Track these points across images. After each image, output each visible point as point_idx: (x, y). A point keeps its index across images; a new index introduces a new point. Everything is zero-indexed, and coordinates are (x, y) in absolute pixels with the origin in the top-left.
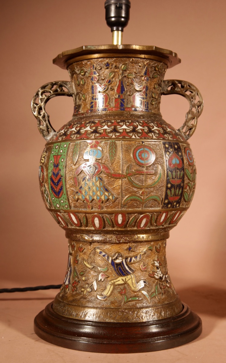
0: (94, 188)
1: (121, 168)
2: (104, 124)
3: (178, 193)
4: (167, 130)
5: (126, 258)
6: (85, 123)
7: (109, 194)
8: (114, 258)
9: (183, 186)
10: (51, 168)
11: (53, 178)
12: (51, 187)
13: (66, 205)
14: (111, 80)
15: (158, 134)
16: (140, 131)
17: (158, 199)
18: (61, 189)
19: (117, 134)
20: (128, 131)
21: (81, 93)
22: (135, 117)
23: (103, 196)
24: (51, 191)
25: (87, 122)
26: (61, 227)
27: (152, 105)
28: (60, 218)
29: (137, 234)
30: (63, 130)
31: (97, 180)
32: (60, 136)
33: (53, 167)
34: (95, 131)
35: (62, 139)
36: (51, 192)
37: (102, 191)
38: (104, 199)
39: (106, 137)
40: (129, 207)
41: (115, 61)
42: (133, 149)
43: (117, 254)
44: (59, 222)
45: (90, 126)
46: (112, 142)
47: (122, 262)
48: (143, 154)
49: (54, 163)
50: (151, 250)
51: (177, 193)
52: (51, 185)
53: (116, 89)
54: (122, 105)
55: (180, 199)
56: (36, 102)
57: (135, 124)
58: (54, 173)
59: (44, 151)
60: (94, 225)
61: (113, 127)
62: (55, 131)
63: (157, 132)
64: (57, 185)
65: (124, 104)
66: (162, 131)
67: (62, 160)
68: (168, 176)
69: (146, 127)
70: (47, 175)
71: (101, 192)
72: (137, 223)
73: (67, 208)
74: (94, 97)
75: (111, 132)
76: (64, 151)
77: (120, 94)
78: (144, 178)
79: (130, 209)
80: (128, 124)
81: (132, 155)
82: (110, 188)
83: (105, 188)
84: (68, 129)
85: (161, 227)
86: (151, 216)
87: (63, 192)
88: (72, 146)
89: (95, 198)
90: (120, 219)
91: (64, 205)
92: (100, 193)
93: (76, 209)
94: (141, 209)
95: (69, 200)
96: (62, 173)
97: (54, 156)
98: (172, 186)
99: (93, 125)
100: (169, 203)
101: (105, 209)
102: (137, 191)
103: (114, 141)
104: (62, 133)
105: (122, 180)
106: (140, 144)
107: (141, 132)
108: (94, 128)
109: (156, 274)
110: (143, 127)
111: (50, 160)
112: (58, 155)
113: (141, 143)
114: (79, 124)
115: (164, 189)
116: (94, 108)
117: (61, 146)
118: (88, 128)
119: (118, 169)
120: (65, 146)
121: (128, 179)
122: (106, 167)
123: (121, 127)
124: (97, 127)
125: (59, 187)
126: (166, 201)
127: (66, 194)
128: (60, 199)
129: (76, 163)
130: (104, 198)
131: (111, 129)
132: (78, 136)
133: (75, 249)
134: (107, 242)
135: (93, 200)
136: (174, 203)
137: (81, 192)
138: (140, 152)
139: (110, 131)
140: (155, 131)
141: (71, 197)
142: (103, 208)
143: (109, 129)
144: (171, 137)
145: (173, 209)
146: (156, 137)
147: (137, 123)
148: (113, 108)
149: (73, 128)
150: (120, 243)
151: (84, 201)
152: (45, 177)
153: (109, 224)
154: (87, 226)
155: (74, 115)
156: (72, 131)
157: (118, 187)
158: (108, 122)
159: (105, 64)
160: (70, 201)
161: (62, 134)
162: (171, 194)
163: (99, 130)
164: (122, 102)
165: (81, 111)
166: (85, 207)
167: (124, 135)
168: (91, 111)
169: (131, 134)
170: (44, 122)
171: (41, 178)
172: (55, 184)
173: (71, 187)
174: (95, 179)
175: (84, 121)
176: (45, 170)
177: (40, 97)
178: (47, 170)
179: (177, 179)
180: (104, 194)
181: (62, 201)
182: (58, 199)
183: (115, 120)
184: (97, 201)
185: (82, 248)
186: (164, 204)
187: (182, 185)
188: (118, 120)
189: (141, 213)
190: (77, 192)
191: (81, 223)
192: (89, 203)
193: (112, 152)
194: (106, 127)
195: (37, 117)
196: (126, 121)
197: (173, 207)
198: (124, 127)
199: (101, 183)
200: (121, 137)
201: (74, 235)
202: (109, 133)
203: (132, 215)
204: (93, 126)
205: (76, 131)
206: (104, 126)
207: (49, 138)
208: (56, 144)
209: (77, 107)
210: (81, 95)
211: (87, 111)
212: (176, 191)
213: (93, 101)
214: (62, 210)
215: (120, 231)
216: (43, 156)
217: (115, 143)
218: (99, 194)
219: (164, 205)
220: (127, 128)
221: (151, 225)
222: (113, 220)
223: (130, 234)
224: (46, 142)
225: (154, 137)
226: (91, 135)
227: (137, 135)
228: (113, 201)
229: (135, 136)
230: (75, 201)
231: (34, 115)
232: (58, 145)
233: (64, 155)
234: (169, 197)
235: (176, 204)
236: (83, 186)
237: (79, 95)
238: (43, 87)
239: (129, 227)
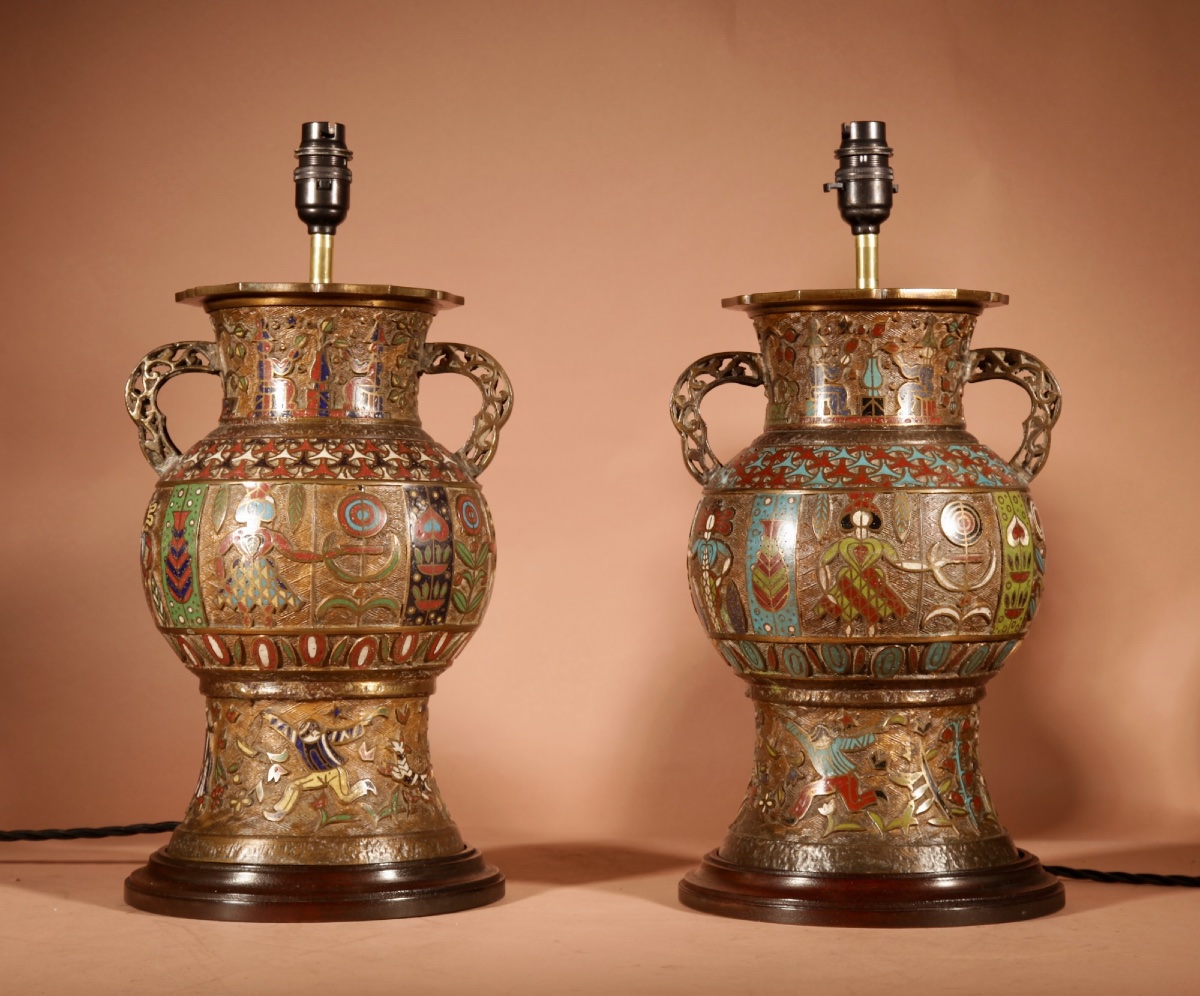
0: (257, 582)
1: (313, 541)
2: (283, 446)
3: (439, 594)
5: (329, 733)
6: (243, 442)
8: (301, 733)
9: (451, 578)
10: (168, 538)
11: (172, 561)
12: (168, 579)
13: (198, 618)
14: (300, 351)
15: (397, 469)
16: (358, 463)
17: (392, 605)
18: (189, 584)
19: (309, 470)
20: (331, 462)
21: (237, 375)
22: (350, 431)
24: (166, 587)
25: (248, 440)
26: (190, 668)
27: (393, 402)
28: (186, 648)
29: (351, 681)
30: (196, 456)
32: (190, 469)
33: (171, 535)
34: (263, 463)
35: (193, 476)
36: (167, 591)
39: (284, 477)
40: (331, 622)
41: (307, 313)
42: (339, 502)
43: (309, 724)
44: (184, 658)
45: (253, 450)
46: (296, 487)
47: (320, 740)
48: (360, 512)
49: (174, 527)
50: (386, 718)
51: (436, 593)
53: (310, 369)
54: (323, 405)
56: (137, 387)
57: (348, 447)
58: (173, 550)
59: (153, 499)
60: (258, 662)
61: (299, 454)
62: (179, 453)
63: (395, 464)
64: (180, 575)
65: (328, 403)
67: (192, 522)
68: (413, 557)
69: (372, 455)
70: (159, 553)
72: (351, 656)
73: (201, 624)
74: (264, 387)
75: (296, 464)
76: (196, 503)
77: (320, 382)
78: (361, 561)
79: (333, 627)
80: (333, 447)
81: (335, 515)
82: (290, 582)
84: (206, 453)
85: (406, 666)
86: (378, 641)
87: (192, 591)
88: (212, 492)
89: (259, 602)
90: (312, 647)
91: (194, 618)
92: (269, 593)
93: (220, 627)
94: (355, 626)
95: (204, 608)
96: (190, 549)
97: (174, 512)
98: (424, 578)
99: (258, 447)
100: (417, 614)
101: (280, 627)
102: (346, 589)
105: (314, 566)
106: (354, 492)
107: (359, 465)
108: (260, 455)
109: (397, 770)
110: (365, 454)
111: (166, 520)
112: (182, 511)
113: (357, 489)
114: (230, 444)
115: (406, 585)
116: (262, 410)
117: (190, 491)
118: (248, 456)
119: (307, 543)
120: (198, 492)
121: (327, 563)
122: (283, 540)
123: (318, 454)
124: (268, 453)
125: (184, 580)
126: (411, 610)
128: (186, 605)
130: (278, 602)
132: (227, 471)
133: (220, 717)
134: (288, 699)
135: (255, 606)
137: (229, 590)
138: (353, 508)
141: (208, 601)
142: (276, 624)
144: (426, 476)
145: (429, 627)
146: (391, 475)
147: (353, 446)
148: (303, 411)
149: (217, 451)
150: (314, 700)
151: (236, 608)
152: (155, 557)
153: (289, 658)
154: (243, 663)
155: (222, 420)
157: (306, 580)
158: (291, 443)
159: (287, 318)
160: (208, 609)
161: (192, 464)
164: (324, 399)
165: (237, 413)
166: (239, 622)
167: (323, 472)
168: (258, 415)
169: (337, 470)
170: (153, 432)
171: (146, 558)
172: (176, 573)
173: (209, 579)
175: (240, 438)
176: (154, 542)
177: (146, 376)
178: (159, 542)
180: (277, 593)
181: (190, 610)
182: (180, 605)
183: (307, 437)
184: (263, 608)
185: (233, 713)
186: (407, 615)
187: (447, 576)
188: (314, 438)
189: (356, 634)
190: (222, 591)
191: (231, 657)
192: (245, 614)
193: (294, 508)
194: (285, 454)
195: (137, 422)
197: (429, 623)
198: (324, 454)
200: (315, 477)
201: (217, 684)
202: (291, 466)
203: (338, 638)
204: (259, 451)
205: (222, 460)
206: (282, 451)
207: (164, 469)
208: (179, 488)
209: (229, 404)
210: (236, 379)
211: (248, 415)
213: (261, 394)
214: (190, 628)
215: (314, 673)
216: (151, 511)
217: (302, 488)
218: (267, 595)
220: (329, 456)
221: (382, 660)
222: (298, 649)
223: (337, 681)
224: (156, 479)
225: (387, 476)
226: (254, 471)
227: (350, 472)
228: (297, 608)
229: (345, 475)
230: (217, 608)
231: (132, 417)
232: (182, 489)
233: (196, 512)
234: (416, 602)
235: (436, 618)
236: (234, 578)
237: (233, 378)
238: (153, 355)
239: (332, 664)
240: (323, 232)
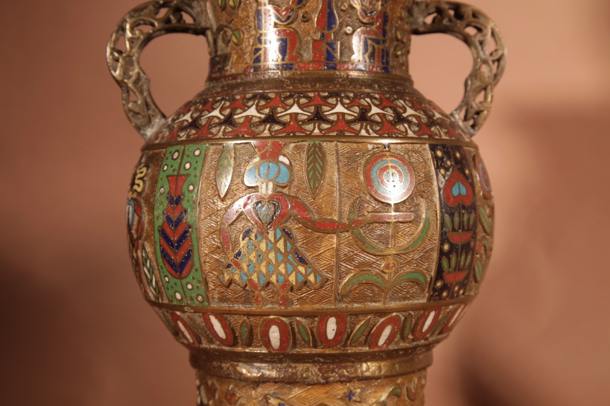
0: (272, 256)
1: (337, 207)
2: (290, 101)
4: (434, 115)
6: (244, 98)
7: (308, 269)
10: (161, 207)
11: (168, 231)
12: (162, 251)
13: (198, 295)
16: (378, 119)
17: (422, 279)
18: (188, 256)
19: (325, 126)
20: (349, 118)
21: (230, 28)
22: (361, 85)
23: (294, 274)
24: (160, 260)
25: (249, 96)
26: (183, 343)
27: (397, 56)
28: (180, 325)
29: (366, 362)
30: (189, 115)
31: (278, 236)
32: (182, 129)
33: (166, 203)
34: (271, 119)
35: (188, 136)
36: (161, 264)
37: (291, 264)
38: (294, 281)
40: (354, 301)
44: (177, 333)
45: (257, 106)
46: (314, 145)
50: (398, 396)
51: (462, 263)
52: (161, 246)
55: (467, 277)
56: (118, 47)
57: (363, 102)
58: (168, 219)
59: (140, 163)
60: (267, 344)
61: (312, 109)
62: (164, 116)
63: (414, 120)
64: (178, 247)
66: (424, 119)
67: (191, 188)
68: (443, 224)
69: (389, 110)
70: (151, 222)
71: (288, 266)
72: (371, 337)
73: (202, 302)
75: (310, 120)
76: (194, 165)
77: (326, 32)
78: (390, 231)
79: (356, 305)
80: (347, 101)
82: (308, 256)
83: (298, 257)
84: (202, 111)
85: (423, 342)
86: (403, 318)
87: (193, 265)
88: (214, 153)
89: (273, 279)
90: (331, 327)
91: (194, 295)
92: (286, 268)
93: (225, 306)
95: (207, 284)
96: (189, 218)
97: (168, 176)
99: (262, 103)
100: (445, 287)
101: (296, 306)
102: (374, 263)
103: (317, 142)
104: (187, 121)
105: (338, 237)
107: (380, 120)
108: (267, 111)
110: (383, 109)
111: (159, 185)
112: (179, 175)
114: (229, 100)
115: (435, 255)
116: (262, 64)
117: (187, 153)
118: (252, 111)
119: (329, 210)
120: (197, 153)
121: (352, 233)
123: (333, 108)
124: (275, 108)
125: (182, 252)
126: (439, 284)
127: (199, 269)
128: (184, 281)
129: (226, 195)
131: (308, 114)
132: (230, 130)
133: (217, 397)
134: (298, 382)
135: (268, 283)
136: (455, 287)
137: (238, 265)
139: (306, 117)
140: (410, 118)
141: (212, 277)
142: (292, 303)
143: (305, 113)
144: (446, 134)
146: (414, 132)
147: (368, 100)
149: (214, 109)
150: (327, 383)
151: (246, 285)
152: (146, 226)
153: (304, 340)
154: (249, 345)
155: (210, 79)
156: (213, 117)
157: (327, 254)
158: (299, 97)
160: (211, 286)
161: (186, 123)
162: (450, 267)
163: (279, 115)
165: (230, 69)
166: (247, 301)
168: (256, 69)
169: (357, 127)
170: (137, 94)
171: (134, 227)
172: (172, 245)
173: (212, 252)
174: (275, 234)
175: (239, 93)
176: (145, 209)
177: (129, 34)
178: (151, 209)
179: (463, 231)
180: (295, 269)
181: (190, 287)
182: (178, 281)
183: (317, 91)
184: (278, 285)
185: (233, 395)
186: (434, 290)
188: (324, 91)
189: (381, 313)
190: (229, 266)
191: (235, 338)
192: (257, 293)
193: (314, 169)
194: (295, 109)
195: (120, 83)
196: (343, 95)
197: (452, 297)
198: (340, 109)
199: (289, 245)
200: (335, 134)
201: (214, 363)
202: (304, 122)
203: (361, 317)
204: (264, 107)
205: (222, 117)
206: (291, 106)
207: (150, 132)
208: (173, 149)
210: (229, 32)
211: (245, 71)
212: (459, 259)
214: (188, 305)
215: (330, 355)
216: (139, 176)
217: (320, 147)
218: (283, 271)
219: (434, 292)
220: (346, 111)
221: (403, 338)
222: (314, 330)
223: (353, 362)
224: (142, 143)
225: (410, 134)
226: (262, 128)
227: (372, 129)
228: (317, 286)
229: (367, 132)
230: (222, 285)
231: (114, 78)
232: (177, 151)
233: (195, 176)
234: (444, 274)
235: (459, 290)
236: (244, 251)
237: (225, 32)
239: (351, 345)
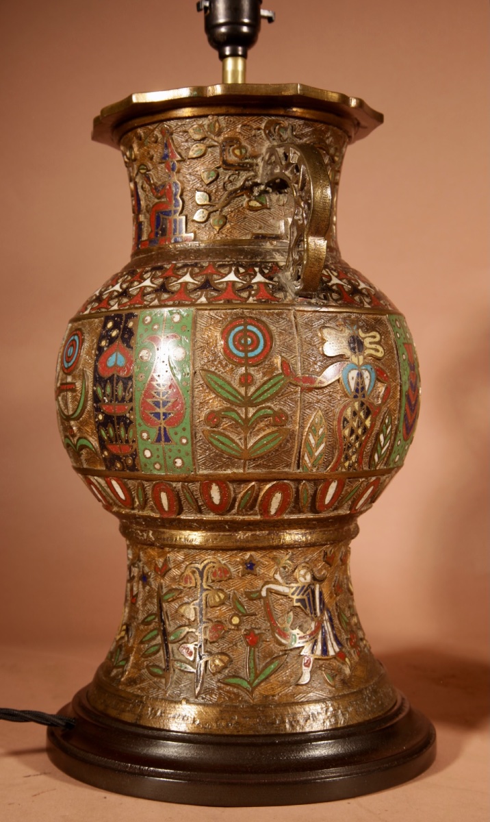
240: (234, 54)
